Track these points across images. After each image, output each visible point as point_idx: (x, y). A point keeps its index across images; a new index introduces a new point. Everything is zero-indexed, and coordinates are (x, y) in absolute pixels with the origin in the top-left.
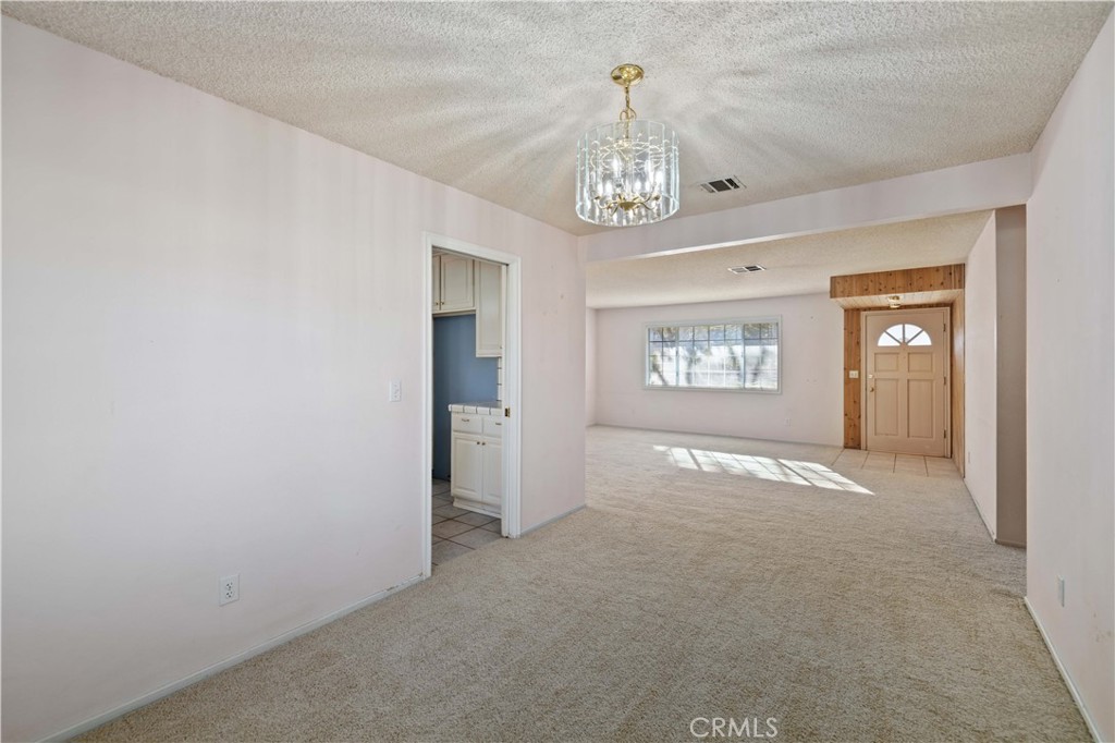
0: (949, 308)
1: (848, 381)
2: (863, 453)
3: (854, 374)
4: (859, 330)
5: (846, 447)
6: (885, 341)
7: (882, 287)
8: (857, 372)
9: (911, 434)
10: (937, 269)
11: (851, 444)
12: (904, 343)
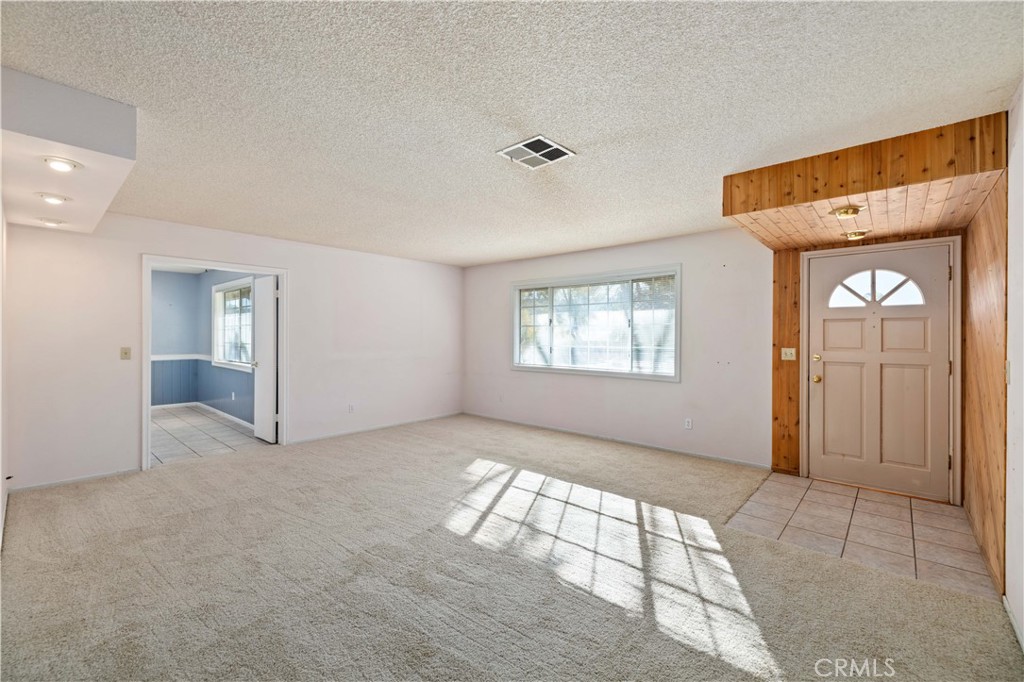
0: (958, 239)
1: (778, 364)
2: (803, 482)
3: (788, 354)
4: (797, 283)
5: (776, 469)
6: (840, 299)
7: (819, 185)
8: (793, 351)
9: (885, 458)
10: (939, 133)
11: (783, 466)
12: (874, 303)
